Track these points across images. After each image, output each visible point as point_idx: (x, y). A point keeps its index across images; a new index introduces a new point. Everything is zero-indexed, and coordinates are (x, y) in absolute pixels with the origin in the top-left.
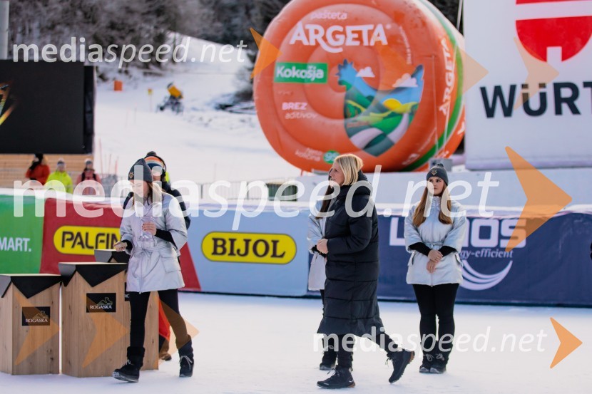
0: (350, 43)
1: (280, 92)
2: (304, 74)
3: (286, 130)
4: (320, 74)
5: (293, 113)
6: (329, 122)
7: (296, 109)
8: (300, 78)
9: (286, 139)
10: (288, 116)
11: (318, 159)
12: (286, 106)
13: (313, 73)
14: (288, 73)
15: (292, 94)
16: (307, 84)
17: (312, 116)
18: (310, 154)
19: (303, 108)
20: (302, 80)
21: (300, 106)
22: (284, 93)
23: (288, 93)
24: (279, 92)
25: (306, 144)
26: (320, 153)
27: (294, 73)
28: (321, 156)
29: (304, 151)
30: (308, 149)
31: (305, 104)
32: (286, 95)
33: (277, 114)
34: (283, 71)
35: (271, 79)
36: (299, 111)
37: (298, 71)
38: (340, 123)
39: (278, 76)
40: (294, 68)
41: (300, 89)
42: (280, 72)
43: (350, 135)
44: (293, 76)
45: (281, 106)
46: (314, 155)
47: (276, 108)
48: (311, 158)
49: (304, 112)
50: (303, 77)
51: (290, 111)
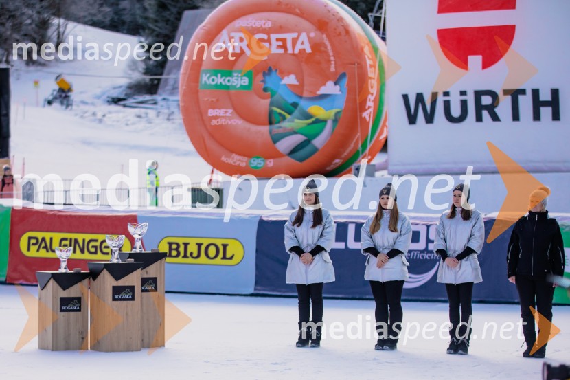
0: (274, 50)
1: (206, 99)
2: (229, 81)
3: (212, 136)
4: (246, 81)
5: (219, 120)
6: (254, 128)
7: (223, 116)
8: (226, 85)
9: (211, 144)
10: (214, 122)
11: (243, 165)
12: (211, 113)
13: (239, 80)
14: (213, 80)
15: (217, 100)
16: (232, 91)
17: (238, 123)
18: (235, 159)
19: (228, 114)
20: (228, 87)
21: (226, 112)
22: (210, 100)
23: (214, 100)
24: (204, 98)
25: (232, 150)
26: (245, 159)
27: (219, 80)
28: (246, 162)
29: (229, 157)
30: (234, 155)
31: (230, 111)
32: (212, 101)
33: (203, 120)
34: (209, 78)
35: (197, 86)
36: (225, 117)
37: (223, 78)
38: (265, 129)
39: (203, 83)
40: (219, 75)
41: (226, 96)
42: (205, 79)
43: (275, 142)
44: (219, 83)
45: (207, 112)
46: (239, 161)
47: (202, 114)
48: (237, 164)
49: (230, 118)
50: (228, 84)
51: (216, 117)
